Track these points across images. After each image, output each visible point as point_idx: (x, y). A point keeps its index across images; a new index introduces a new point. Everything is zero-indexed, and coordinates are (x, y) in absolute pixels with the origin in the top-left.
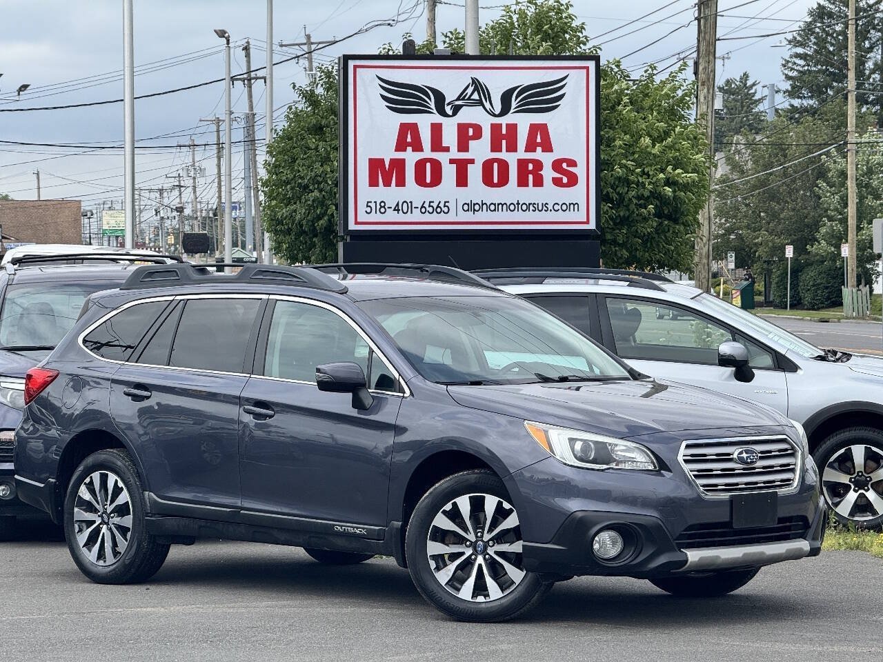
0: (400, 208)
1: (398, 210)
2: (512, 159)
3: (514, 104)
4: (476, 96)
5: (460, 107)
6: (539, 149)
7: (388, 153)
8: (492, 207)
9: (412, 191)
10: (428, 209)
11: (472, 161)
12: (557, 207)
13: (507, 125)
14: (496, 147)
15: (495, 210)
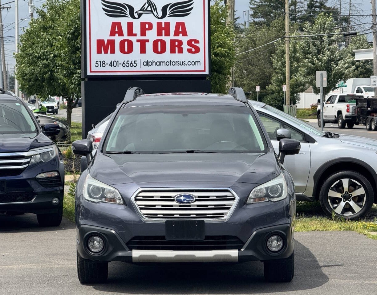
0: (112, 64)
1: (112, 65)
2: (167, 40)
3: (168, 12)
4: (149, 9)
5: (142, 14)
6: (181, 35)
7: (106, 37)
8: (158, 64)
9: (118, 56)
10: (126, 65)
11: (148, 41)
12: (189, 63)
13: (165, 23)
14: (159, 34)
15: (159, 65)
